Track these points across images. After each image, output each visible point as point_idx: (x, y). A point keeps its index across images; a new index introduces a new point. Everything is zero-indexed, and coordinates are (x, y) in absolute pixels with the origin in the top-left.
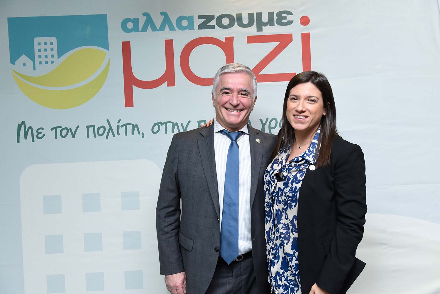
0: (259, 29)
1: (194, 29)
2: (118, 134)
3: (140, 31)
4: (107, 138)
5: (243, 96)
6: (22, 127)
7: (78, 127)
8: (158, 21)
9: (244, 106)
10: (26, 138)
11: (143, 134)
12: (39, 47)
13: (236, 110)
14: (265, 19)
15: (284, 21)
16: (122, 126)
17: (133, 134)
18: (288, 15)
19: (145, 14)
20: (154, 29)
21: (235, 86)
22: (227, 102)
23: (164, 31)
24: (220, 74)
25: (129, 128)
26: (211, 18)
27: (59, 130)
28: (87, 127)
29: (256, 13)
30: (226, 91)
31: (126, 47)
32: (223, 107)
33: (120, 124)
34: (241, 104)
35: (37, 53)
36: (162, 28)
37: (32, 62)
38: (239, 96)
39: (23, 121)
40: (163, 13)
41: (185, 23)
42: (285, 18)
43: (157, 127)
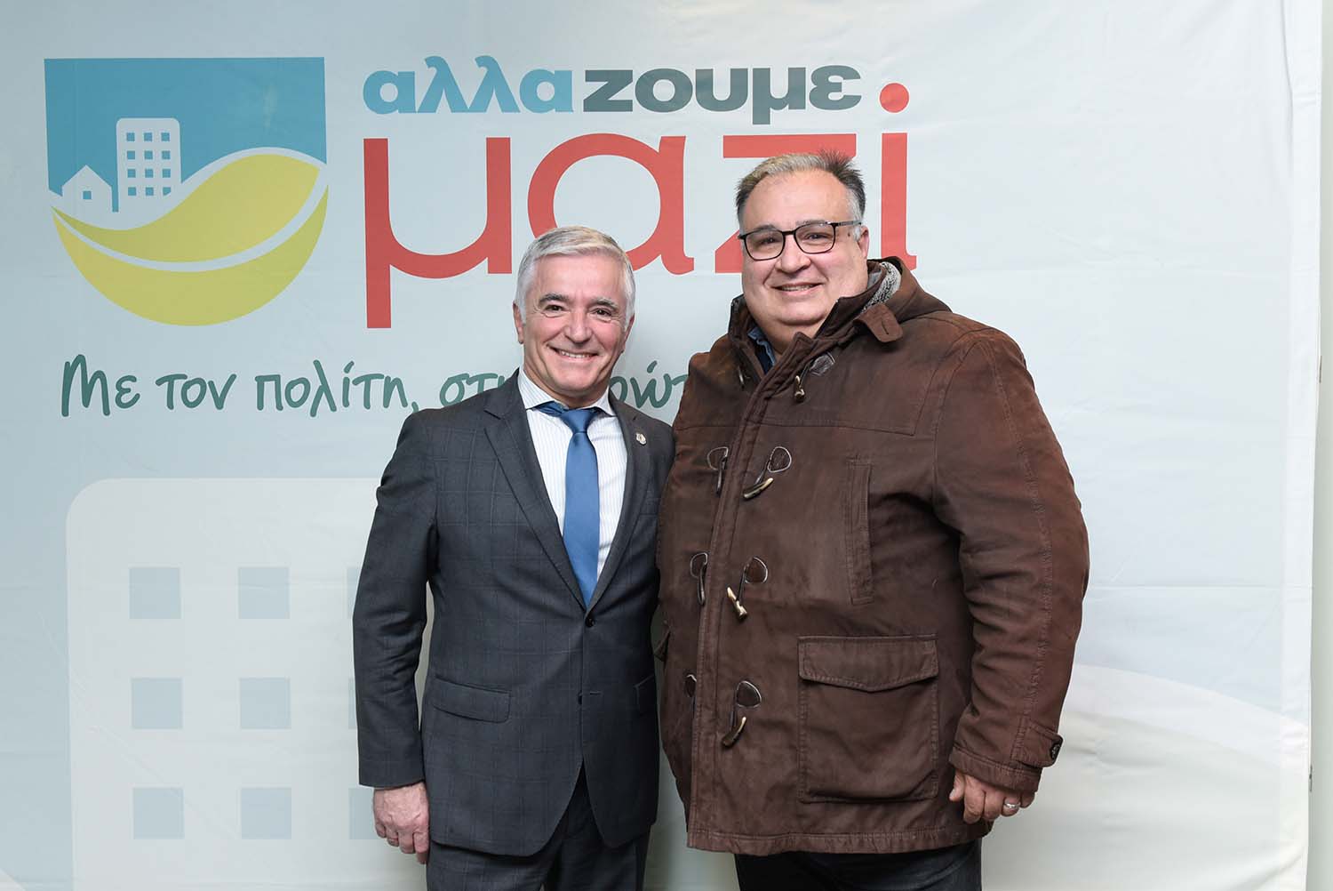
0: (761, 116)
1: (572, 111)
2: (346, 404)
3: (417, 110)
4: (313, 413)
5: (599, 317)
6: (76, 374)
7: (233, 377)
8: (469, 81)
9: (601, 343)
10: (86, 403)
11: (414, 405)
12: (131, 146)
13: (582, 354)
14: (779, 88)
15: (834, 96)
16: (356, 382)
17: (386, 404)
18: (845, 78)
19: (431, 61)
20: (457, 105)
21: (579, 291)
22: (558, 334)
23: (485, 111)
24: (538, 256)
25: (377, 387)
26: (618, 79)
27: (179, 384)
28: (257, 378)
29: (754, 70)
30: (554, 303)
31: (376, 153)
32: (547, 345)
33: (352, 375)
34: (593, 337)
35: (123, 165)
36: (480, 105)
37: (109, 188)
38: (590, 316)
39: (79, 356)
40: (484, 61)
41: (546, 91)
42: (838, 87)
43: (454, 388)
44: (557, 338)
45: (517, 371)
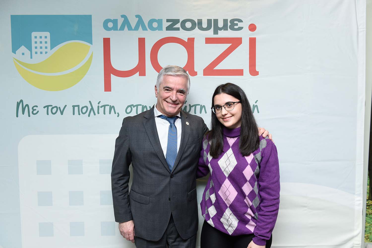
0: (216, 32)
1: (162, 30)
2: (98, 113)
3: (118, 30)
4: (89, 116)
6: (20, 104)
7: (66, 106)
8: (133, 22)
10: (23, 113)
11: (118, 113)
12: (36, 40)
14: (221, 24)
15: (236, 27)
16: (101, 107)
17: (110, 113)
18: (239, 22)
19: (122, 16)
20: (130, 28)
23: (138, 30)
25: (107, 108)
26: (176, 21)
27: (50, 108)
29: (214, 19)
30: (168, 89)
31: (107, 42)
33: (100, 105)
34: (178, 100)
35: (33, 45)
36: (136, 28)
37: (30, 52)
39: (21, 100)
40: (137, 16)
41: (155, 25)
42: (237, 25)
43: (129, 109)
44: (167, 99)
45: (154, 107)
